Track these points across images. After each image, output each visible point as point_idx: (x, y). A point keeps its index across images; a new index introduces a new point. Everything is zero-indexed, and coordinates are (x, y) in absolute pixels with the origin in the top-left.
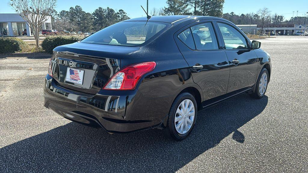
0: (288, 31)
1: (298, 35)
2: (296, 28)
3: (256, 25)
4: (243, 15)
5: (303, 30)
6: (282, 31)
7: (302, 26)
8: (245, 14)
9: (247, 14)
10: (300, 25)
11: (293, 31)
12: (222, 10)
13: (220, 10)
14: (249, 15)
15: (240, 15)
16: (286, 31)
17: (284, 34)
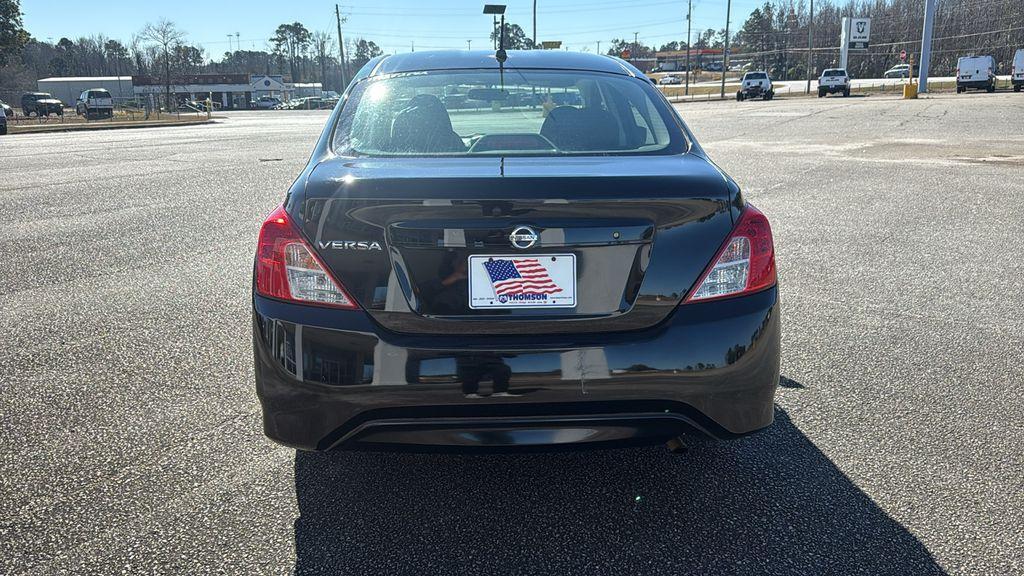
0: (234, 97)
1: (266, 108)
2: (256, 85)
3: (130, 78)
4: (64, 41)
5: (277, 92)
6: (217, 96)
7: (270, 80)
8: (74, 38)
9: (82, 41)
10: (267, 78)
11: (248, 94)
12: (16, 21)
13: (12, 22)
14: (90, 42)
15: (55, 42)
16: (229, 94)
17: (226, 104)
